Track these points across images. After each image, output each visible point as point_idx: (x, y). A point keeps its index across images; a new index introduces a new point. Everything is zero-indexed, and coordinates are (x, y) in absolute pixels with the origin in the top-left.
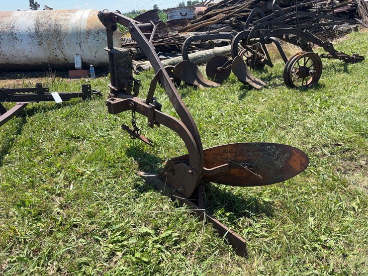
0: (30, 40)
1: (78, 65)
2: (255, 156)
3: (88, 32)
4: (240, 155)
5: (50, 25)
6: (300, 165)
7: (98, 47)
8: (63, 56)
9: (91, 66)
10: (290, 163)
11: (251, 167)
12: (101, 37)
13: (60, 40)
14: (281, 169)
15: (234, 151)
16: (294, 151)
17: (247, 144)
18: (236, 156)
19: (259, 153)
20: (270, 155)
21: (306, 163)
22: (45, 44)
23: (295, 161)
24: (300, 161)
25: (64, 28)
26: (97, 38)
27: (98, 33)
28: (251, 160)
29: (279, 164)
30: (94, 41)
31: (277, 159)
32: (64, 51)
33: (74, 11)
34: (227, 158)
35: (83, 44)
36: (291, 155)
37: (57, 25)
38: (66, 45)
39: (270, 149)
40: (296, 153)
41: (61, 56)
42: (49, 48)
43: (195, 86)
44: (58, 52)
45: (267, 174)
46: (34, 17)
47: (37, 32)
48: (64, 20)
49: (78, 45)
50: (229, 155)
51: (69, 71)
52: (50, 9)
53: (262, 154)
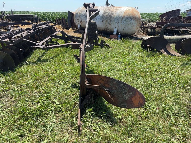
0: (100, 19)
1: (115, 33)
2: (114, 86)
3: (123, 18)
4: (107, 83)
5: (109, 13)
6: (138, 103)
7: (125, 25)
8: (110, 28)
9: (120, 34)
10: (132, 99)
11: (110, 92)
12: (128, 20)
13: (110, 21)
14: (126, 100)
15: (104, 80)
16: (137, 93)
17: (112, 79)
18: (105, 83)
19: (117, 86)
20: (122, 89)
21: (143, 104)
22: (104, 22)
23: (136, 99)
24: (139, 101)
25: (114, 15)
26: (126, 21)
27: (127, 19)
28: (111, 88)
29: (126, 97)
30: (125, 22)
31: (126, 93)
32: (111, 25)
33: (121, 7)
34: (101, 83)
35: (119, 23)
36: (135, 94)
37: (111, 13)
38: (112, 23)
39: (123, 86)
40: (138, 94)
41: (109, 28)
42: (106, 23)
43: (162, 53)
44: (109, 26)
45: (118, 100)
46: (104, 9)
47: (103, 16)
48: (115, 11)
49: (117, 23)
50: (102, 82)
51: (110, 35)
52: (114, 6)
53: (118, 87)
